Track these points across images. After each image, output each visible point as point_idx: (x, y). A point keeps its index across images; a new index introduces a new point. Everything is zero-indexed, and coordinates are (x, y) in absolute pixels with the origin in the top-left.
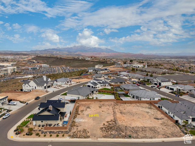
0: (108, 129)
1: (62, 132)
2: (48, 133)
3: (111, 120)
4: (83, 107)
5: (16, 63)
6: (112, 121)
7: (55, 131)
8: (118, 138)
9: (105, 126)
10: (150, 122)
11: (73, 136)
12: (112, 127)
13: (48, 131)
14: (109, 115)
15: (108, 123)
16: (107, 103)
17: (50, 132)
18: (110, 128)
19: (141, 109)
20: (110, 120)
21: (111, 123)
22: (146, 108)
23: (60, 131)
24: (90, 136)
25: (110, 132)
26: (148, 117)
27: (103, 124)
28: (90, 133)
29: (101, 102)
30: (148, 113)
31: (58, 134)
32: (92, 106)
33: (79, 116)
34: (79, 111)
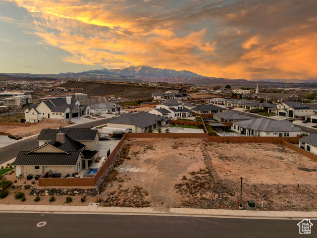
0: (195, 188)
1: (81, 192)
2: (47, 194)
3: (201, 170)
4: (139, 147)
6: (203, 172)
7: (65, 189)
8: (220, 208)
9: (186, 181)
10: (292, 176)
11: (107, 201)
12: (203, 184)
13: (48, 190)
14: (195, 160)
15: (194, 176)
16: (189, 141)
17: (52, 192)
18: (200, 186)
19: (264, 152)
20: (199, 171)
21: (200, 175)
22: (274, 150)
23: (75, 190)
24: (149, 203)
25: (201, 194)
26: (283, 166)
27: (181, 178)
28: (149, 196)
29: (176, 138)
30: (281, 158)
31: (71, 196)
32: (158, 145)
33: (128, 162)
34: (130, 153)
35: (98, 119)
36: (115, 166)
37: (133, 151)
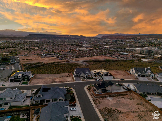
2: (91, 93)
4: (129, 97)
6: (119, 111)
14: (128, 109)
25: (105, 111)
27: (111, 108)
28: (99, 104)
32: (135, 100)
33: (115, 98)
34: (122, 97)
35: (153, 80)
36: (109, 96)
37: (124, 96)
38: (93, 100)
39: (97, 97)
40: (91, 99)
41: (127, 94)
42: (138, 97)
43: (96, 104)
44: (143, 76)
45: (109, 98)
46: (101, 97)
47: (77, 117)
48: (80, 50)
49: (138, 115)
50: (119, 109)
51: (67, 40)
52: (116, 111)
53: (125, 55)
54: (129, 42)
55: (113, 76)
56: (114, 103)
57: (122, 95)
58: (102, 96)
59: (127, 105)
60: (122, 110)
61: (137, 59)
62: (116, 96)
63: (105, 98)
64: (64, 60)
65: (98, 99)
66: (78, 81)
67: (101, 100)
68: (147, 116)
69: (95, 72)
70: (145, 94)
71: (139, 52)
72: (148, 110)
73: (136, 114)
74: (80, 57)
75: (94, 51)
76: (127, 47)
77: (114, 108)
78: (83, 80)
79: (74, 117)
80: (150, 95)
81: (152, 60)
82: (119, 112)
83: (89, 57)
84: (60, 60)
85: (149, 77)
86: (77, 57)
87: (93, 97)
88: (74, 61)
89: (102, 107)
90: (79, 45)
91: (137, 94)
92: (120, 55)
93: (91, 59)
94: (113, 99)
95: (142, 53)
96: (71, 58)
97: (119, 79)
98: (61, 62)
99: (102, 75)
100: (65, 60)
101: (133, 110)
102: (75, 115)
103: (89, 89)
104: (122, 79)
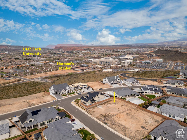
2: (81, 106)
5: (138, 56)
14: (118, 111)
18: (105, 116)
22: (154, 120)
23: (84, 107)
25: (102, 118)
28: (94, 114)
32: (119, 103)
33: (103, 105)
34: (108, 103)
35: (123, 86)
36: (98, 105)
37: (110, 103)
38: (87, 112)
39: (89, 109)
40: (84, 111)
41: (111, 100)
42: (120, 101)
43: (91, 114)
44: (115, 83)
45: (98, 107)
46: (92, 108)
47: (82, 129)
48: (32, 65)
49: (126, 114)
50: (111, 113)
51: (6, 53)
52: (110, 115)
53: (86, 66)
54: (85, 53)
55: (91, 88)
56: (105, 110)
57: (107, 102)
58: (93, 106)
59: (115, 108)
60: (114, 113)
61: (98, 70)
62: (104, 104)
63: (96, 108)
64: (13, 79)
65: (90, 110)
66: (60, 98)
67: (94, 110)
68: (132, 112)
69: (74, 86)
70: (123, 97)
71: (98, 63)
72: (130, 108)
73: (125, 113)
74: (36, 73)
75: (52, 65)
76: (85, 58)
77: (107, 114)
78: (65, 96)
79: (79, 130)
80: (127, 97)
81: (110, 70)
82: (113, 115)
83: (47, 72)
84: (7, 80)
85: (120, 84)
86: (32, 74)
87: (85, 109)
88: (30, 79)
89: (98, 115)
90: (27, 58)
91: (118, 98)
92: (81, 67)
93: (51, 75)
94: (103, 107)
95: (100, 63)
96: (23, 77)
97: (97, 89)
98: (10, 83)
99: (82, 88)
100: (16, 80)
101: (121, 111)
102: (80, 128)
103: (77, 104)
104: (101, 89)
